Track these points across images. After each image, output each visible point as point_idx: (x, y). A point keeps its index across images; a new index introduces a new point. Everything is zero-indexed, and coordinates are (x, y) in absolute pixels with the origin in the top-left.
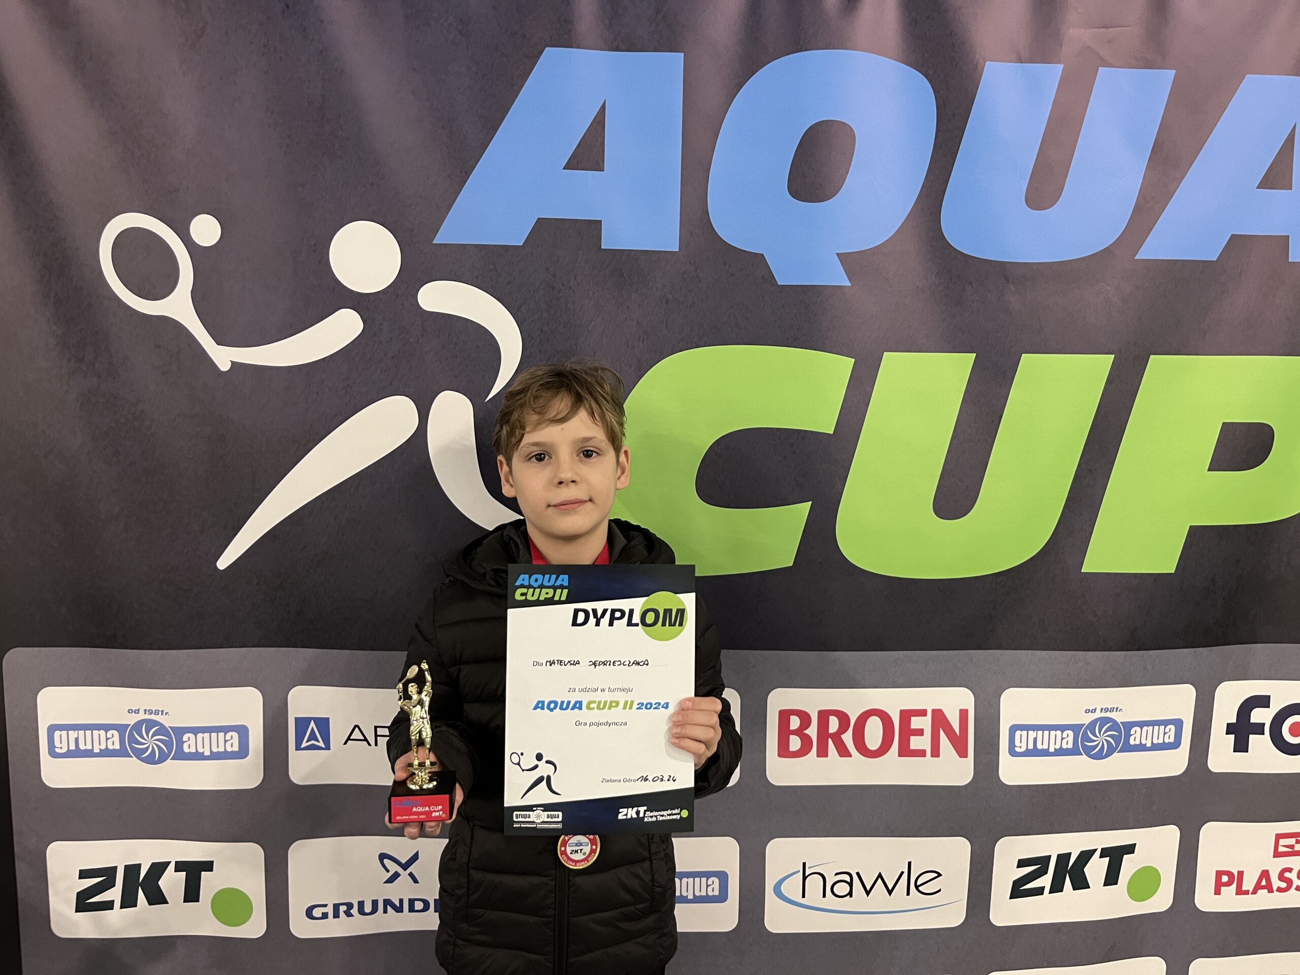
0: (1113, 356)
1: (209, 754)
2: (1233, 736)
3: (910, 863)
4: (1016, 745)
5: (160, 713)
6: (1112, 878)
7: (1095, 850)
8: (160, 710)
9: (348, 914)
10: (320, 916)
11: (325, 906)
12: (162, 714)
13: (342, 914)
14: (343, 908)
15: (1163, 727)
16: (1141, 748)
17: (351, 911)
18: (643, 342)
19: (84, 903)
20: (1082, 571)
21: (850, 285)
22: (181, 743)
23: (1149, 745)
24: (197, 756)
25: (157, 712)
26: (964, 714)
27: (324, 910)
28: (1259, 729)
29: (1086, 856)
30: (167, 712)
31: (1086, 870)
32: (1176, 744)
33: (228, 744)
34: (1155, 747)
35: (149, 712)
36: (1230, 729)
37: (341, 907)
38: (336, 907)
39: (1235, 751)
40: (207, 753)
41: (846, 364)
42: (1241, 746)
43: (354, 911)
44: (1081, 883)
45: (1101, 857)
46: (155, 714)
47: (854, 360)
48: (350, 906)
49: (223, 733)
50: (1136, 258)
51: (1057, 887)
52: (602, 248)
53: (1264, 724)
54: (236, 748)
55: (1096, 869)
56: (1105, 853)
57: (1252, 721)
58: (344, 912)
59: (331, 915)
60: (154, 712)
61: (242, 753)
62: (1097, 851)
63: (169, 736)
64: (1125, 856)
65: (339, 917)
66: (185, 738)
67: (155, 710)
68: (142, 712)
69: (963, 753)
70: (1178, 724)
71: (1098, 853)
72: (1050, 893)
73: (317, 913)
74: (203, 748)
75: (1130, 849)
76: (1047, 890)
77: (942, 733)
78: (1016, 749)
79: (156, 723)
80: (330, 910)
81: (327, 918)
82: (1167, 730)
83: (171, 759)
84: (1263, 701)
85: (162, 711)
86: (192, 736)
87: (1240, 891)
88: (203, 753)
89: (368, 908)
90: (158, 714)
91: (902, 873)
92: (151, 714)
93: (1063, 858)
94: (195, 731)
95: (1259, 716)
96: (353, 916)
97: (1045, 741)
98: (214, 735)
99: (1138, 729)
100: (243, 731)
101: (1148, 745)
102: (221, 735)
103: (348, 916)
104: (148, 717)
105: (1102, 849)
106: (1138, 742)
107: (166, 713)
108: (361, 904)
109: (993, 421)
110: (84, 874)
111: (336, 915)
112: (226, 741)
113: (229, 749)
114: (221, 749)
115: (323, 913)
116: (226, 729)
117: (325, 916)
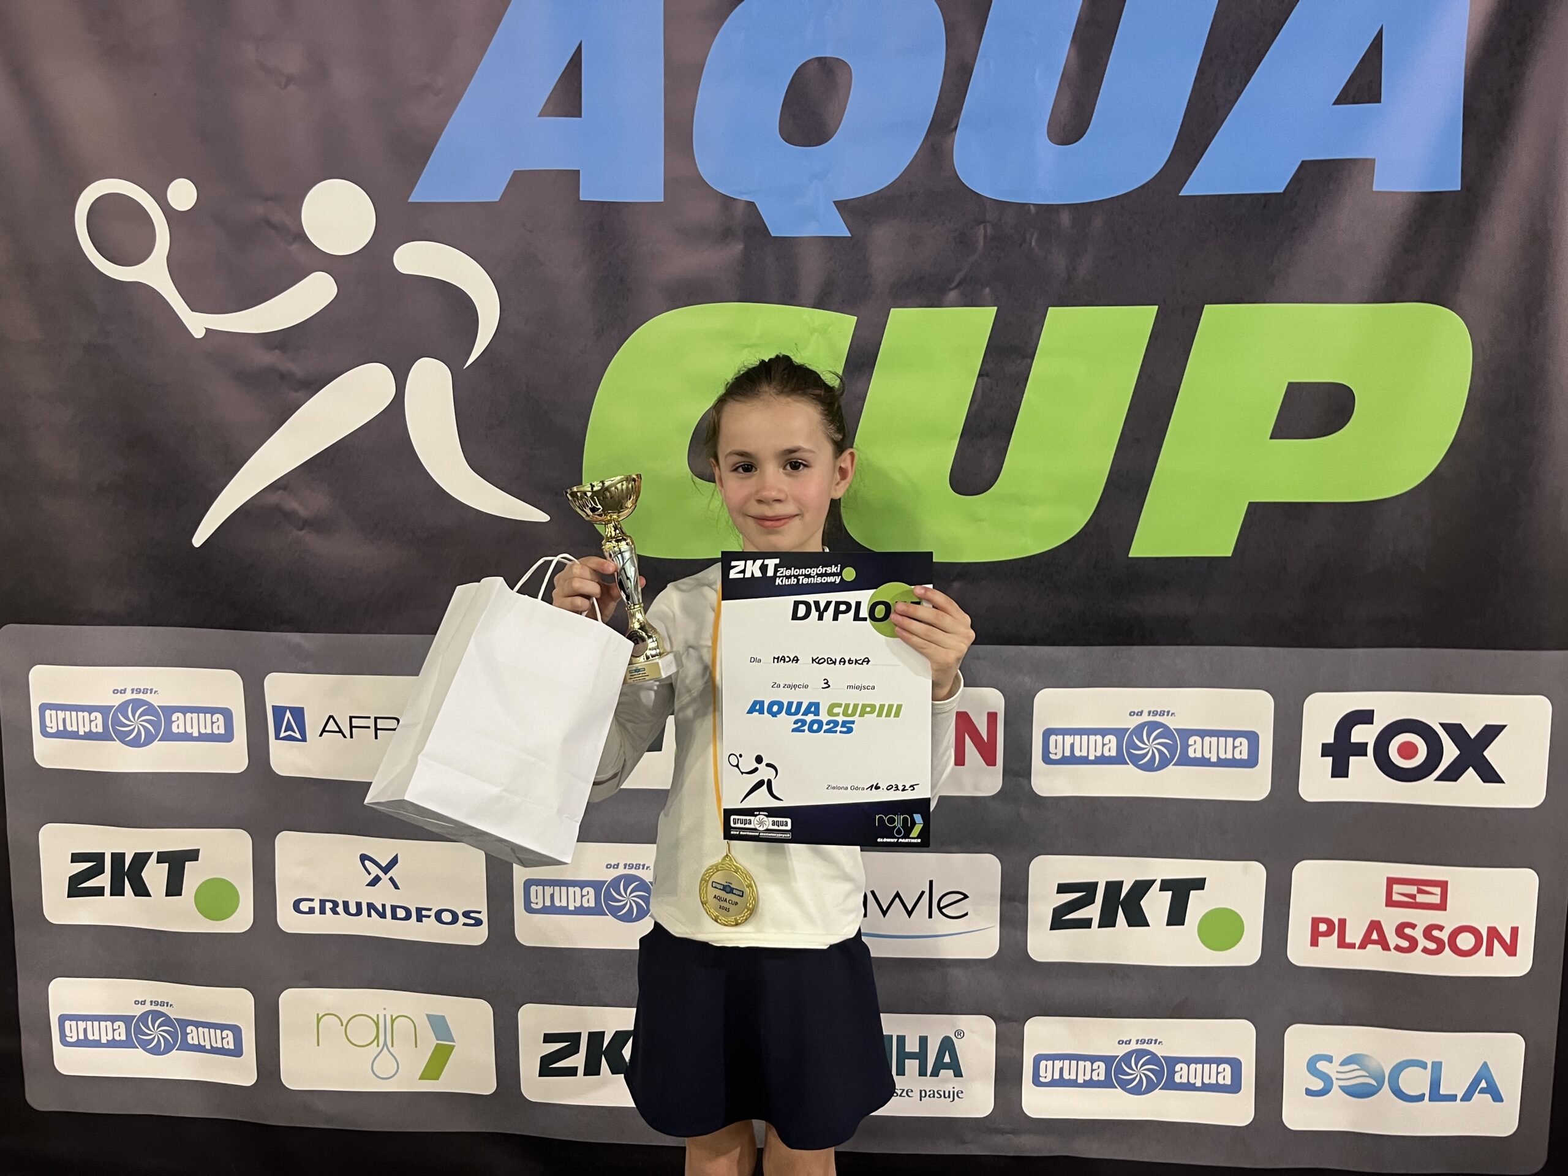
0: (1157, 307)
1: (197, 735)
2: (1331, 758)
3: (931, 882)
4: (1051, 751)
5: (149, 692)
6: (1177, 916)
7: (1154, 881)
8: (149, 688)
9: (334, 911)
10: (307, 910)
11: (312, 900)
12: (151, 693)
13: (328, 911)
14: (329, 905)
15: (1232, 739)
16: (1204, 762)
17: (337, 909)
18: (627, 300)
19: (76, 888)
20: (1130, 556)
21: (850, 235)
22: (169, 723)
23: (1214, 759)
24: (186, 737)
25: (145, 691)
26: (992, 717)
27: (311, 904)
28: (1360, 750)
29: (1142, 887)
30: (156, 690)
31: (1142, 903)
32: (1251, 761)
33: (215, 726)
34: (1222, 763)
35: (136, 691)
36: (1326, 750)
37: (327, 903)
38: (323, 902)
39: (1333, 776)
40: (196, 734)
41: (849, 322)
42: (1340, 770)
43: (340, 909)
44: (1137, 919)
45: (1161, 890)
46: (143, 693)
47: (856, 318)
48: (335, 904)
49: (210, 715)
50: (1180, 194)
51: (1107, 921)
52: (581, 199)
53: (1367, 744)
54: (222, 731)
55: (1156, 904)
56: (1166, 885)
57: (1353, 740)
58: (330, 909)
59: (317, 910)
60: (142, 691)
61: (228, 737)
62: (1156, 882)
63: (158, 716)
64: (1192, 892)
65: (325, 914)
66: (174, 718)
67: (144, 689)
68: (129, 691)
69: (990, 761)
70: (1253, 738)
71: (1157, 885)
72: (1100, 926)
73: (304, 906)
74: (192, 728)
75: (1199, 884)
76: (1095, 923)
77: (967, 736)
78: (1051, 756)
79: (144, 703)
80: (316, 905)
81: (314, 913)
82: (1237, 743)
83: (159, 741)
84: (1365, 717)
85: (151, 690)
86: (180, 715)
87: (1342, 944)
88: (192, 733)
89: (353, 910)
90: (147, 693)
91: (923, 893)
92: (140, 692)
93: (1114, 887)
94: (185, 710)
95: (1361, 734)
96: (338, 914)
97: (1083, 746)
98: (202, 715)
99: (1198, 739)
100: (227, 714)
101: (1212, 760)
102: (208, 716)
103: (334, 914)
104: (135, 696)
105: (1163, 881)
106: (1199, 755)
107: (156, 692)
108: (346, 905)
109: (1018, 384)
110: (76, 858)
111: (323, 911)
112: (213, 723)
113: (216, 731)
114: (209, 731)
115: (309, 908)
116: (212, 711)
117: (311, 911)
